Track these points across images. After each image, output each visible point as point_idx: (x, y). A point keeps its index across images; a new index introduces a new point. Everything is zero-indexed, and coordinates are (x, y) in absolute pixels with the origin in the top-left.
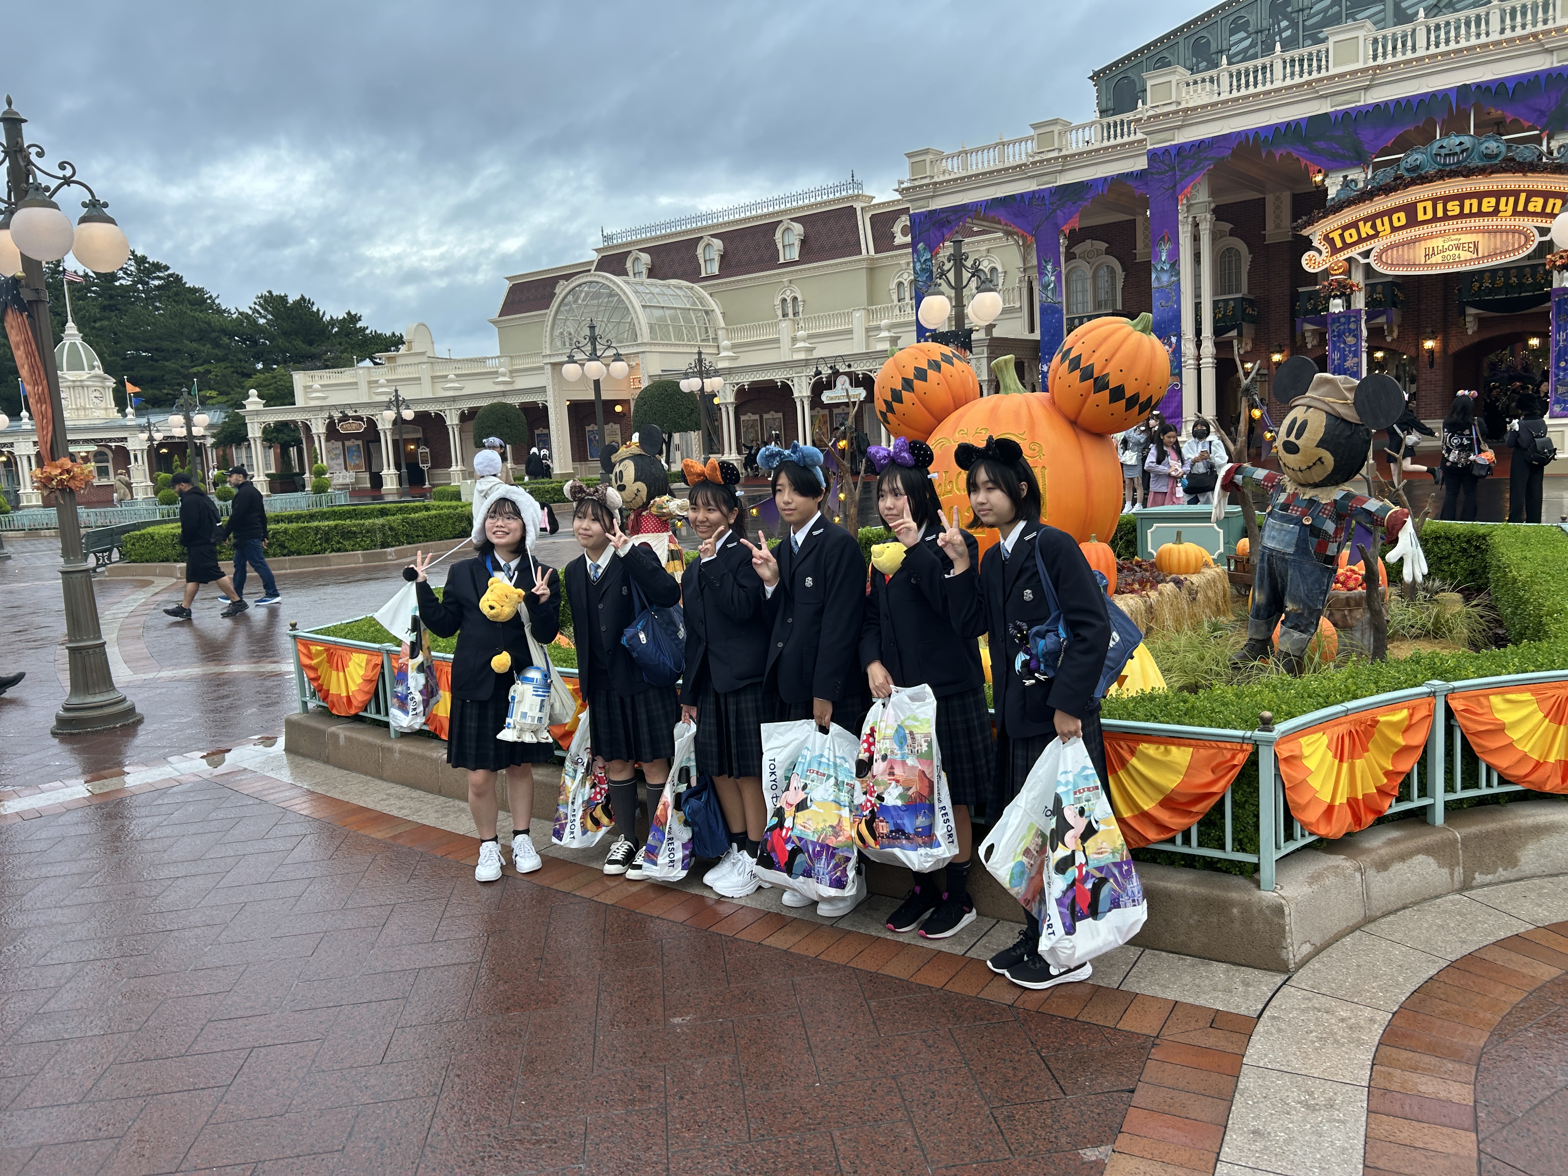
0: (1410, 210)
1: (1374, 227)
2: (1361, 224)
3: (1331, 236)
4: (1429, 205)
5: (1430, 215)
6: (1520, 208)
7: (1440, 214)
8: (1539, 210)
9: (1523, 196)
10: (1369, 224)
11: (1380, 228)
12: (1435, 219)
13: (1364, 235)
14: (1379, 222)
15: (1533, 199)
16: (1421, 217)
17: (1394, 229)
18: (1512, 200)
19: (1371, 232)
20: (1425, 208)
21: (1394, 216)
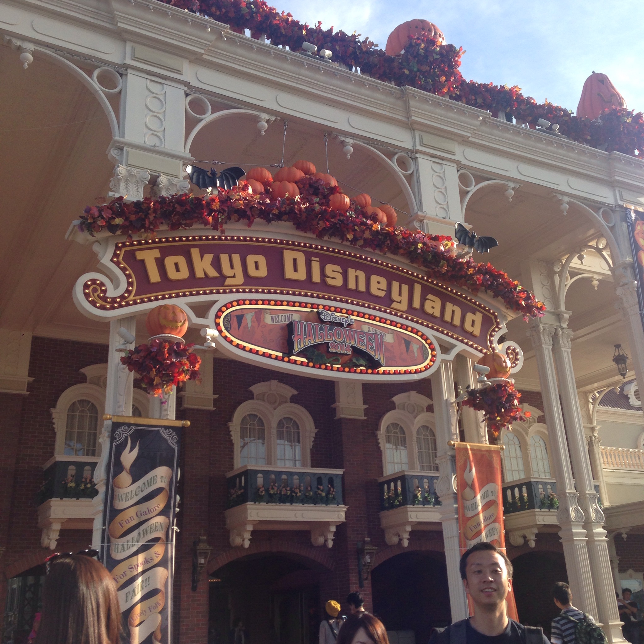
0: (273, 256)
1: (217, 264)
2: (195, 253)
3: (140, 255)
5: (301, 275)
6: (416, 304)
7: (316, 278)
8: (437, 313)
10: (209, 258)
11: (226, 270)
13: (199, 274)
14: (224, 258)
15: (430, 296)
16: (290, 274)
17: (249, 280)
18: (405, 288)
19: (213, 273)
20: (295, 260)
21: (251, 259)
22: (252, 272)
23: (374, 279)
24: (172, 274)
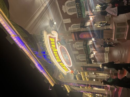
0: (59, 63)
4: (57, 60)
9: (52, 48)
10: (63, 67)
12: (60, 59)
15: (52, 46)
16: (60, 61)
19: (65, 67)
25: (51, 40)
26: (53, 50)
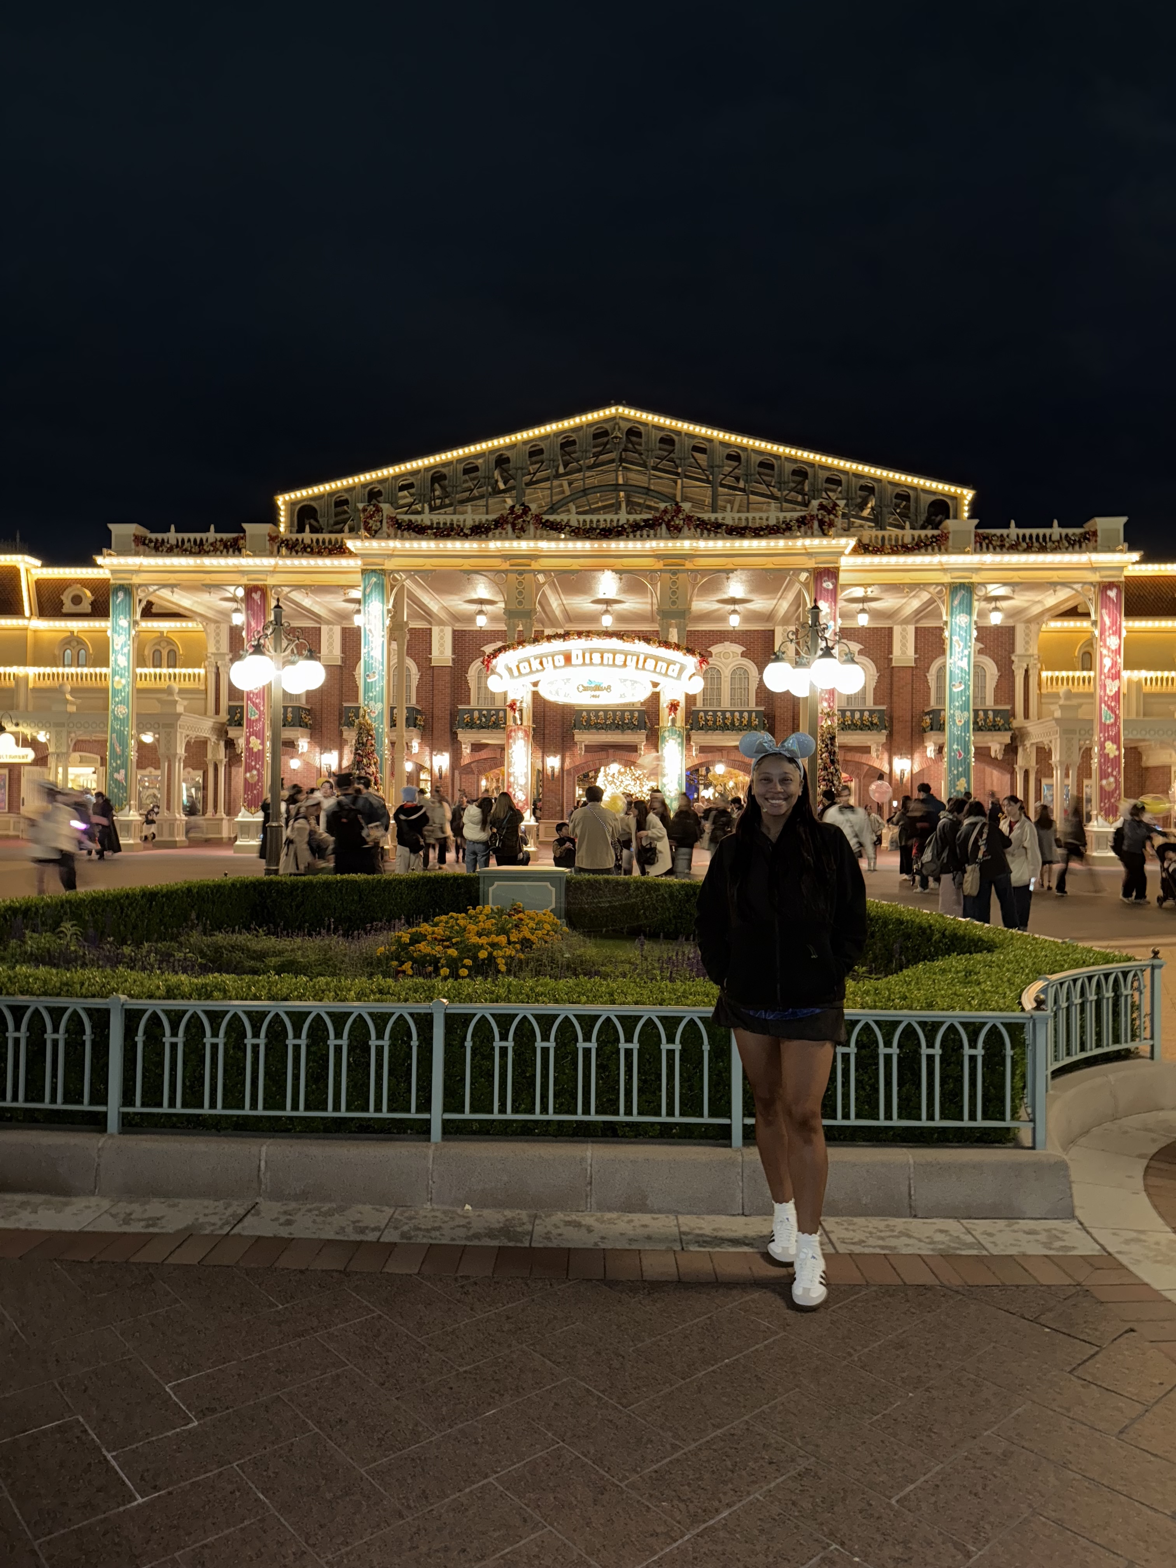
0: (567, 655)
1: (541, 663)
2: (532, 660)
3: (510, 666)
4: (580, 653)
5: (580, 661)
7: (587, 661)
8: (652, 669)
9: (642, 658)
10: (538, 661)
11: (545, 665)
12: (584, 664)
13: (534, 669)
14: (544, 660)
15: (649, 661)
16: (574, 661)
17: (556, 668)
18: (635, 658)
19: (540, 668)
20: (577, 655)
21: (556, 658)
22: (557, 664)
23: (617, 656)
24: (523, 671)
25: (671, 667)
26: (633, 655)
